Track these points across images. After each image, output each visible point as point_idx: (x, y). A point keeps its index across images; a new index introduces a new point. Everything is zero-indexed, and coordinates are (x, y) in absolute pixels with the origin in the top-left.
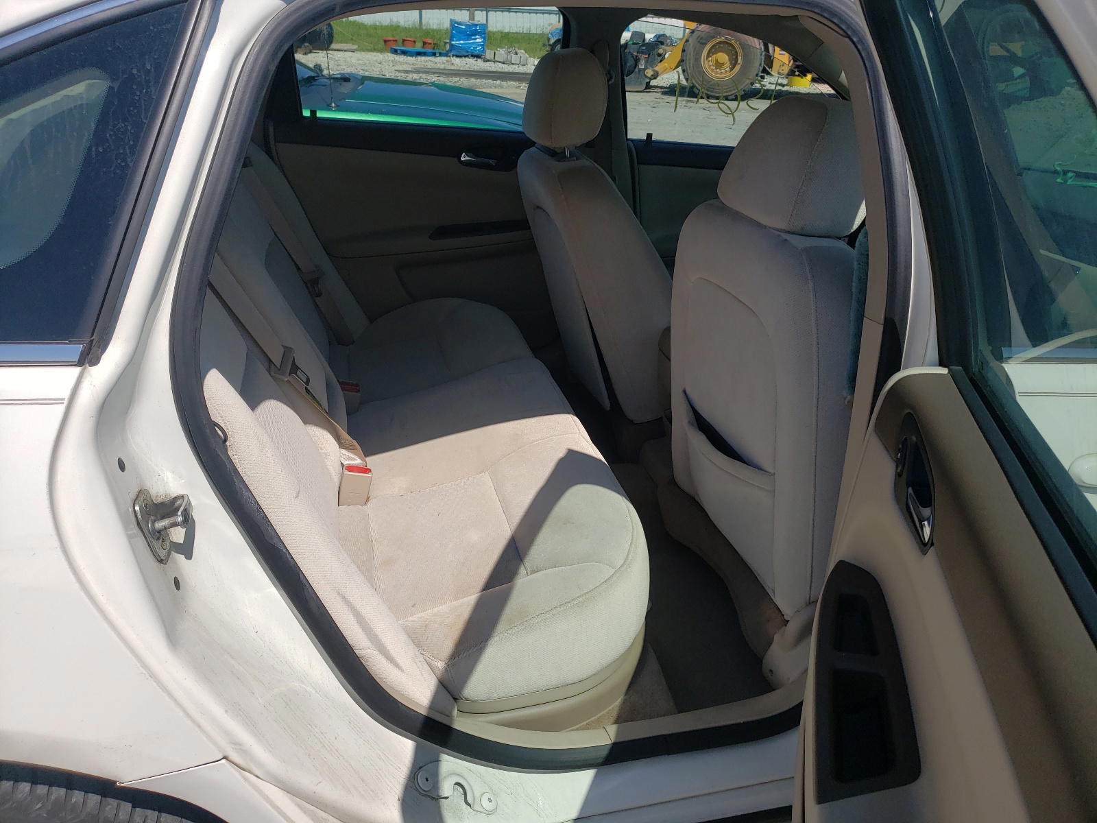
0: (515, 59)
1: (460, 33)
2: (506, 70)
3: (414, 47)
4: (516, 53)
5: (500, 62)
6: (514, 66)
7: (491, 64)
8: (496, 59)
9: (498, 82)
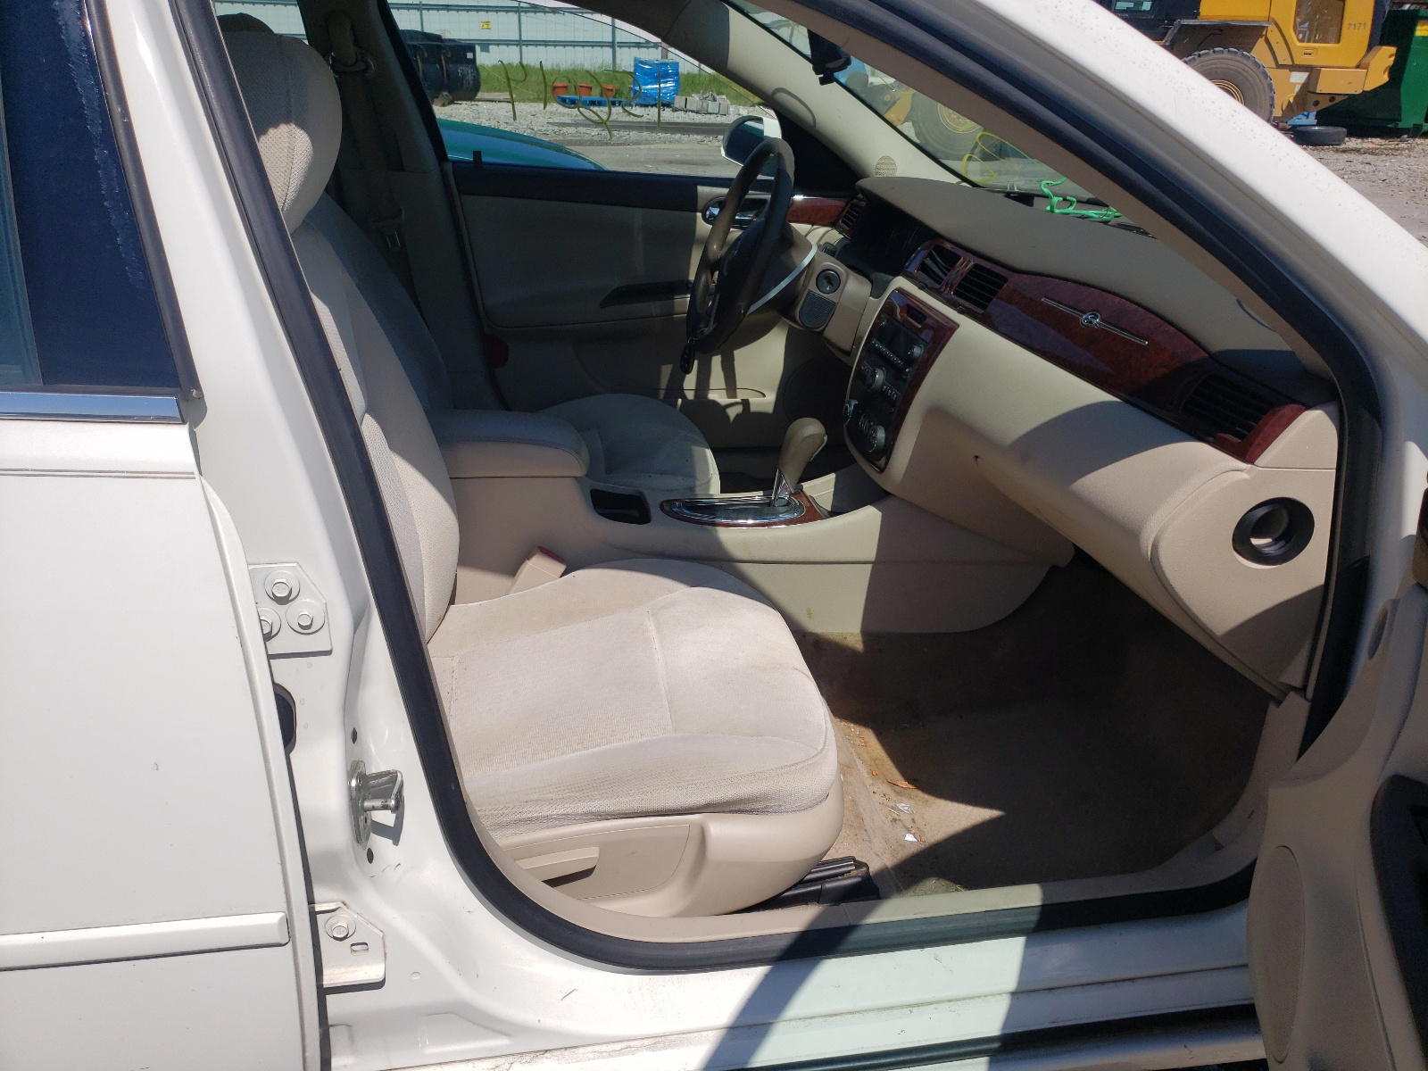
0: (712, 107)
1: (645, 74)
2: (698, 121)
3: (590, 95)
4: (714, 100)
5: (692, 111)
6: (712, 116)
7: (681, 114)
8: (688, 107)
9: (678, 136)
